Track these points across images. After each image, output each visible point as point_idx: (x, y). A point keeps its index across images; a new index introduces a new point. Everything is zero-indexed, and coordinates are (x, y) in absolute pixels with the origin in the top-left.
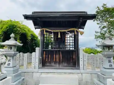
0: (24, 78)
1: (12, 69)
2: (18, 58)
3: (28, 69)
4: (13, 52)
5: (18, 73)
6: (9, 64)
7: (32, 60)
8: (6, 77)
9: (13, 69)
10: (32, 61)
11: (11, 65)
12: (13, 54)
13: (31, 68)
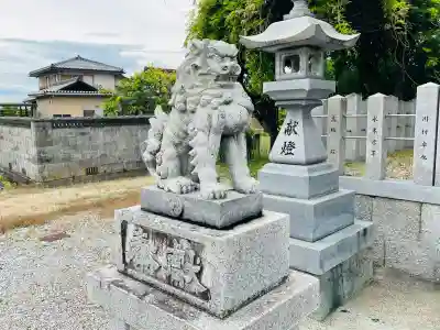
0: (366, 224)
1: (303, 172)
2: (334, 119)
3: (389, 181)
4: (305, 84)
5: (335, 195)
6: (292, 145)
7: (418, 131)
8: (259, 215)
9: (309, 170)
10: (418, 138)
11: (299, 154)
12: (304, 96)
13: (407, 177)
